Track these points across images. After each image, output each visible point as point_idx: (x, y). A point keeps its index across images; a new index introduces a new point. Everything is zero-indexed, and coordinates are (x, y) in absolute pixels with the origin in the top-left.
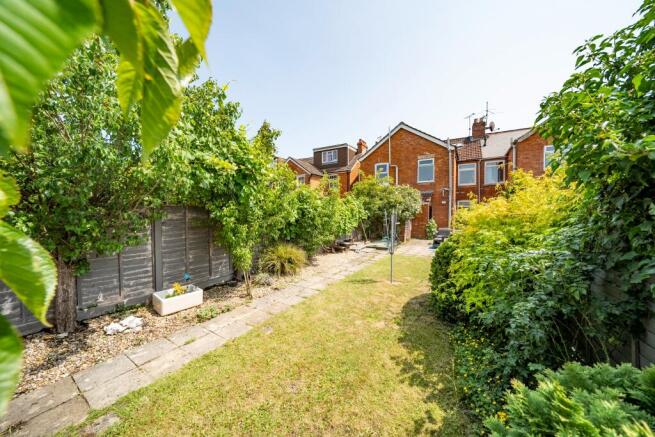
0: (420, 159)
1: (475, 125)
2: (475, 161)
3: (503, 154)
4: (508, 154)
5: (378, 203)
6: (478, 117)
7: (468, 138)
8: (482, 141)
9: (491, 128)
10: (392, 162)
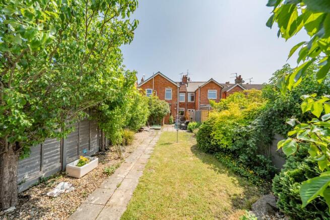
0: (166, 89)
1: (184, 78)
2: (185, 92)
3: (194, 91)
4: (196, 91)
5: (154, 108)
6: (185, 75)
7: (181, 82)
8: (186, 85)
9: (189, 80)
10: (155, 89)
